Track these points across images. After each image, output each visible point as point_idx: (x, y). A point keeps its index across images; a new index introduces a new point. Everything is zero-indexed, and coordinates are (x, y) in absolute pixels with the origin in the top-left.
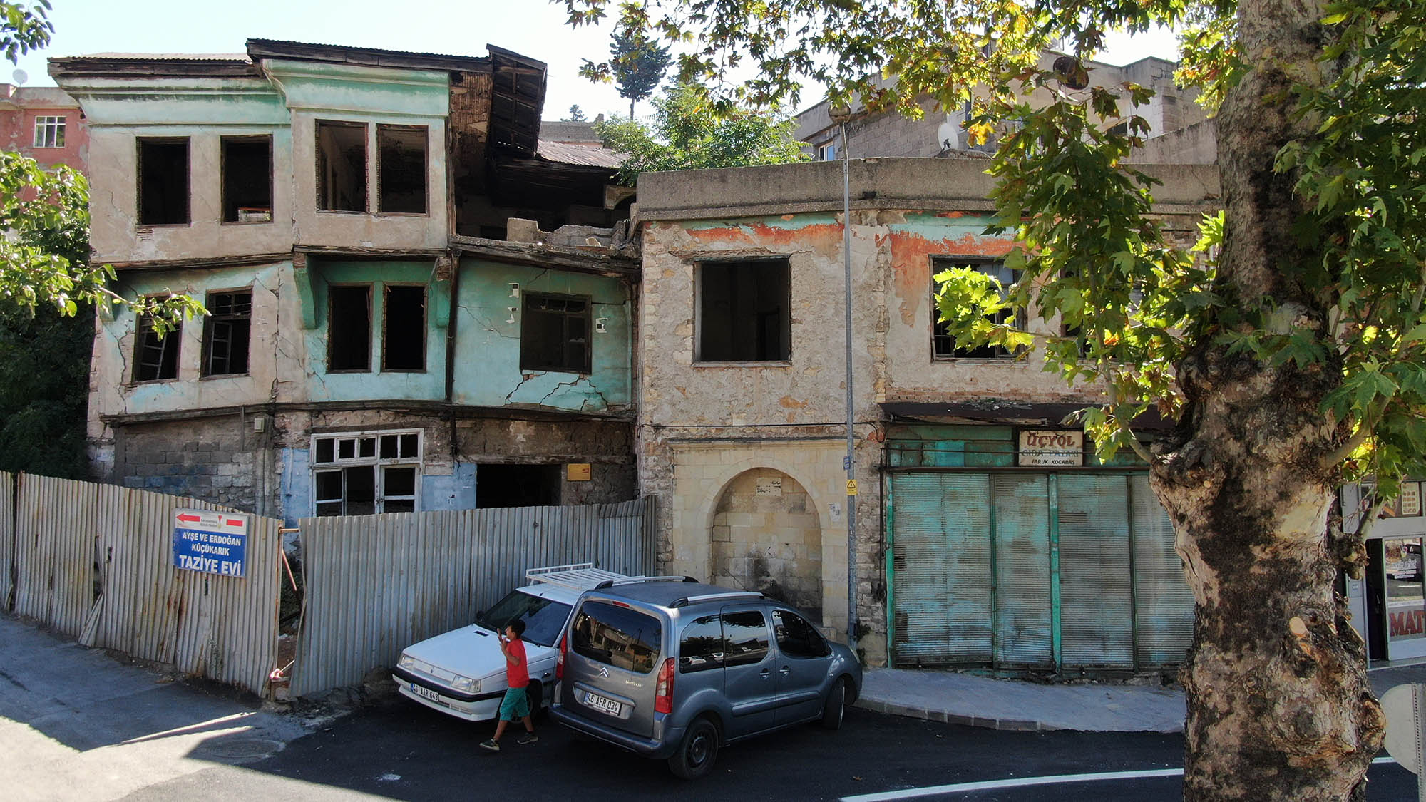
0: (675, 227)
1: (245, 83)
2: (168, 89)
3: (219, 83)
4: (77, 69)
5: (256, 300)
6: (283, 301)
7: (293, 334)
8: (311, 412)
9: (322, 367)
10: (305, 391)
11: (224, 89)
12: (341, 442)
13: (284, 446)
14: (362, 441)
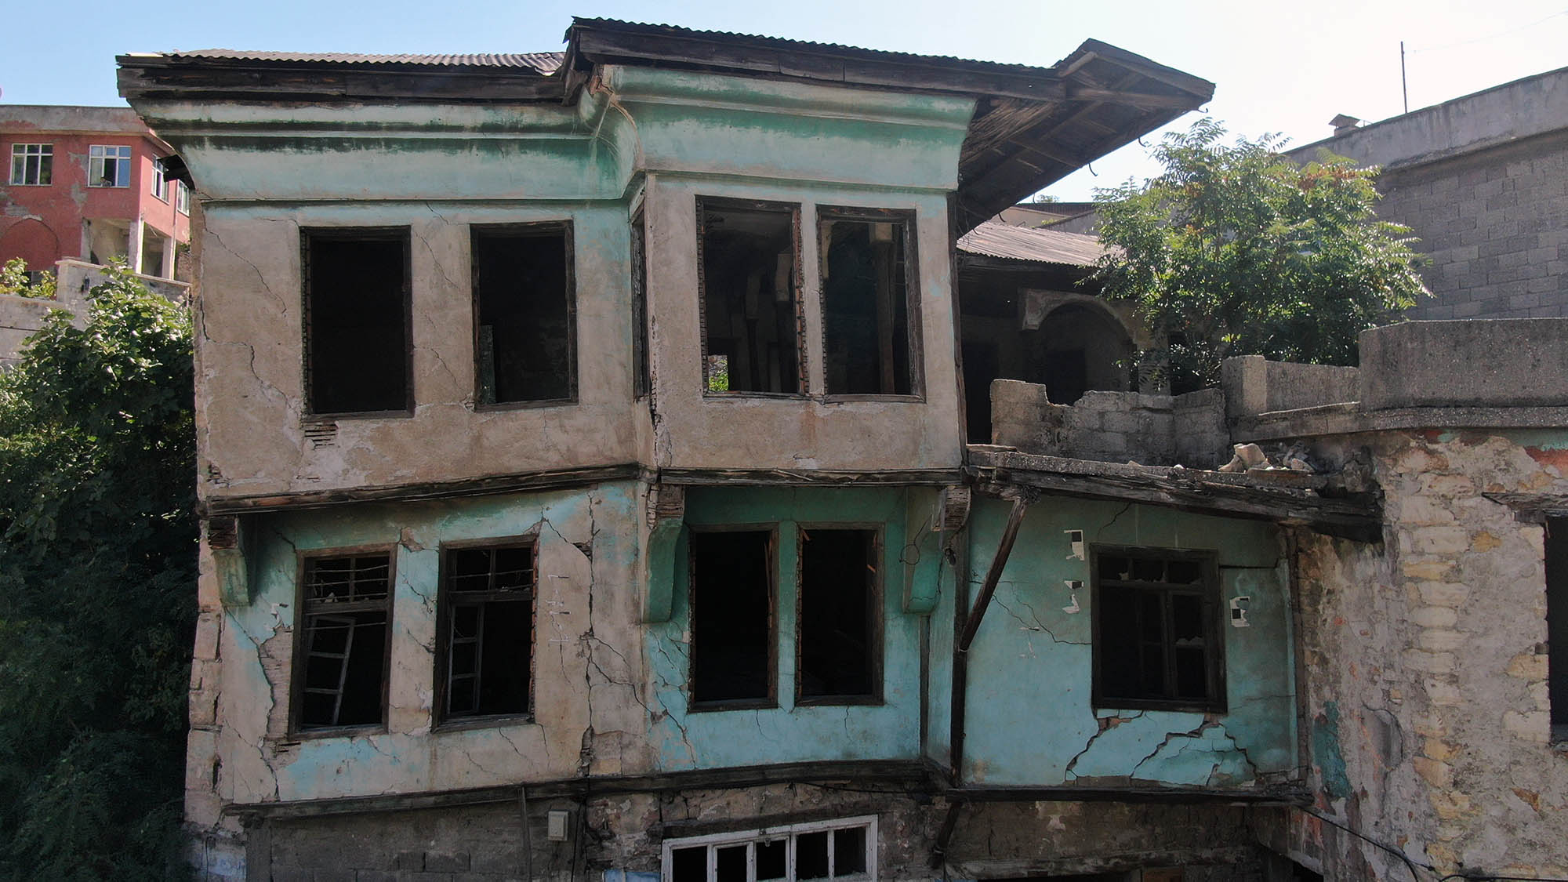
0: (1498, 443)
1: (529, 116)
2: (372, 127)
3: (479, 115)
4: (181, 82)
5: (546, 564)
6: (601, 566)
7: (622, 633)
8: (659, 793)
9: (678, 700)
10: (648, 751)
11: (485, 128)
12: (720, 851)
13: (607, 866)
14: (760, 847)
